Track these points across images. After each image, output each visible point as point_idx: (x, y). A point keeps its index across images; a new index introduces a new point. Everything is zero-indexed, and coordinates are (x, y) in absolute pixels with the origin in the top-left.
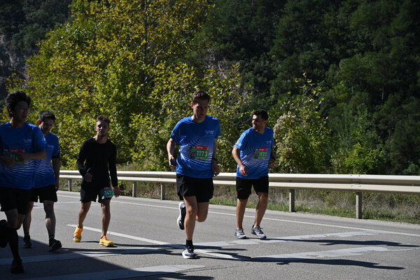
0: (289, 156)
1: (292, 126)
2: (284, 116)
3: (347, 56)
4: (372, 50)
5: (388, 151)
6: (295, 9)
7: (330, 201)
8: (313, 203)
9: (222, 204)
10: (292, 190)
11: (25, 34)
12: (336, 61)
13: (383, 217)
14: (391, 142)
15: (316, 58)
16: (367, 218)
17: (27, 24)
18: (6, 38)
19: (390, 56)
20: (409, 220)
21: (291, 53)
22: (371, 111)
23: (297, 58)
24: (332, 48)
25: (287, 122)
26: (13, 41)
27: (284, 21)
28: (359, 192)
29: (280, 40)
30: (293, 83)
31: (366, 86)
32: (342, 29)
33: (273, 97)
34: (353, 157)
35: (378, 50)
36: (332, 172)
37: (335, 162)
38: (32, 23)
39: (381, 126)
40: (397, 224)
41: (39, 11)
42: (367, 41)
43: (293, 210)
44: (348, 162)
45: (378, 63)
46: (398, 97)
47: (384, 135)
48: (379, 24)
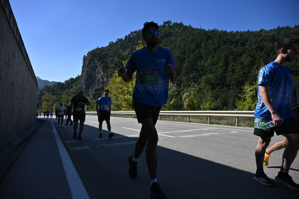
0: (187, 106)
1: (188, 96)
2: (186, 94)
3: (204, 75)
4: (212, 73)
5: (218, 103)
6: (188, 61)
7: (200, 119)
8: (195, 120)
9: (167, 120)
10: (189, 116)
12: (201, 76)
13: (217, 124)
14: (218, 100)
15: (195, 76)
16: (212, 124)
17: (109, 69)
19: (218, 74)
20: (225, 124)
21: (187, 75)
22: (212, 91)
23: (189, 76)
24: (200, 72)
25: (187, 95)
27: (185, 65)
28: (209, 116)
29: (184, 71)
30: (188, 84)
31: (210, 84)
32: (203, 67)
33: (182, 88)
34: (207, 105)
35: (214, 72)
36: (201, 110)
37: (202, 107)
39: (215, 96)
40: (221, 126)
42: (211, 70)
43: (189, 122)
44: (205, 107)
45: (214, 77)
46: (221, 87)
47: (216, 99)
48: (215, 65)
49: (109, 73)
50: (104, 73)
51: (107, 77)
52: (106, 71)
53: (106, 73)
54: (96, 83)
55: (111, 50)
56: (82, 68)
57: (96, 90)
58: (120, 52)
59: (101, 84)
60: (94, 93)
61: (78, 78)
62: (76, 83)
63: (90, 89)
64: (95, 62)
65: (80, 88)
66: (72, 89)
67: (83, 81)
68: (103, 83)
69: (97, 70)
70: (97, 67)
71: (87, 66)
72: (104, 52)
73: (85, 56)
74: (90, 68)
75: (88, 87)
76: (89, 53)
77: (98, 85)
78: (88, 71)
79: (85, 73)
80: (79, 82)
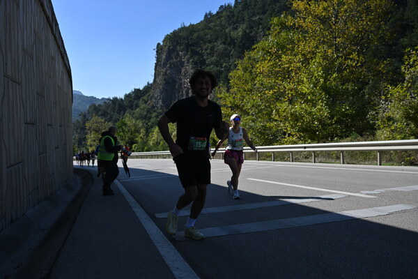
17: (207, 66)
33: (367, 96)
38: (209, 65)
41: (214, 58)
54: (182, 95)
55: (210, 28)
56: (156, 69)
58: (227, 30)
61: (148, 88)
62: (145, 98)
64: (178, 54)
65: (153, 107)
66: (138, 109)
67: (157, 93)
69: (183, 70)
70: (182, 64)
71: (165, 64)
72: (196, 35)
73: (159, 44)
74: (170, 67)
75: (167, 104)
76: (168, 38)
78: (166, 74)
79: (160, 77)
80: (149, 95)
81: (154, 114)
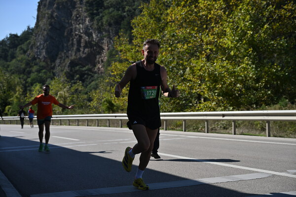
11: (104, 16)
17: (105, 8)
18: (91, 20)
26: (95, 22)
38: (108, 8)
49: (105, 19)
50: (92, 20)
51: (99, 30)
52: (98, 14)
53: (98, 20)
54: (73, 45)
56: (39, 10)
57: (73, 64)
59: (85, 47)
60: (67, 69)
61: (28, 34)
62: (24, 46)
63: (58, 61)
65: (34, 59)
66: (14, 61)
67: (40, 41)
68: (88, 44)
69: (74, 13)
70: (74, 6)
71: (51, 4)
74: (58, 8)
75: (52, 56)
77: (78, 50)
78: (51, 17)
79: (44, 20)
80: (29, 43)
81: (35, 68)
